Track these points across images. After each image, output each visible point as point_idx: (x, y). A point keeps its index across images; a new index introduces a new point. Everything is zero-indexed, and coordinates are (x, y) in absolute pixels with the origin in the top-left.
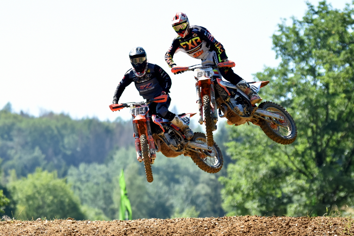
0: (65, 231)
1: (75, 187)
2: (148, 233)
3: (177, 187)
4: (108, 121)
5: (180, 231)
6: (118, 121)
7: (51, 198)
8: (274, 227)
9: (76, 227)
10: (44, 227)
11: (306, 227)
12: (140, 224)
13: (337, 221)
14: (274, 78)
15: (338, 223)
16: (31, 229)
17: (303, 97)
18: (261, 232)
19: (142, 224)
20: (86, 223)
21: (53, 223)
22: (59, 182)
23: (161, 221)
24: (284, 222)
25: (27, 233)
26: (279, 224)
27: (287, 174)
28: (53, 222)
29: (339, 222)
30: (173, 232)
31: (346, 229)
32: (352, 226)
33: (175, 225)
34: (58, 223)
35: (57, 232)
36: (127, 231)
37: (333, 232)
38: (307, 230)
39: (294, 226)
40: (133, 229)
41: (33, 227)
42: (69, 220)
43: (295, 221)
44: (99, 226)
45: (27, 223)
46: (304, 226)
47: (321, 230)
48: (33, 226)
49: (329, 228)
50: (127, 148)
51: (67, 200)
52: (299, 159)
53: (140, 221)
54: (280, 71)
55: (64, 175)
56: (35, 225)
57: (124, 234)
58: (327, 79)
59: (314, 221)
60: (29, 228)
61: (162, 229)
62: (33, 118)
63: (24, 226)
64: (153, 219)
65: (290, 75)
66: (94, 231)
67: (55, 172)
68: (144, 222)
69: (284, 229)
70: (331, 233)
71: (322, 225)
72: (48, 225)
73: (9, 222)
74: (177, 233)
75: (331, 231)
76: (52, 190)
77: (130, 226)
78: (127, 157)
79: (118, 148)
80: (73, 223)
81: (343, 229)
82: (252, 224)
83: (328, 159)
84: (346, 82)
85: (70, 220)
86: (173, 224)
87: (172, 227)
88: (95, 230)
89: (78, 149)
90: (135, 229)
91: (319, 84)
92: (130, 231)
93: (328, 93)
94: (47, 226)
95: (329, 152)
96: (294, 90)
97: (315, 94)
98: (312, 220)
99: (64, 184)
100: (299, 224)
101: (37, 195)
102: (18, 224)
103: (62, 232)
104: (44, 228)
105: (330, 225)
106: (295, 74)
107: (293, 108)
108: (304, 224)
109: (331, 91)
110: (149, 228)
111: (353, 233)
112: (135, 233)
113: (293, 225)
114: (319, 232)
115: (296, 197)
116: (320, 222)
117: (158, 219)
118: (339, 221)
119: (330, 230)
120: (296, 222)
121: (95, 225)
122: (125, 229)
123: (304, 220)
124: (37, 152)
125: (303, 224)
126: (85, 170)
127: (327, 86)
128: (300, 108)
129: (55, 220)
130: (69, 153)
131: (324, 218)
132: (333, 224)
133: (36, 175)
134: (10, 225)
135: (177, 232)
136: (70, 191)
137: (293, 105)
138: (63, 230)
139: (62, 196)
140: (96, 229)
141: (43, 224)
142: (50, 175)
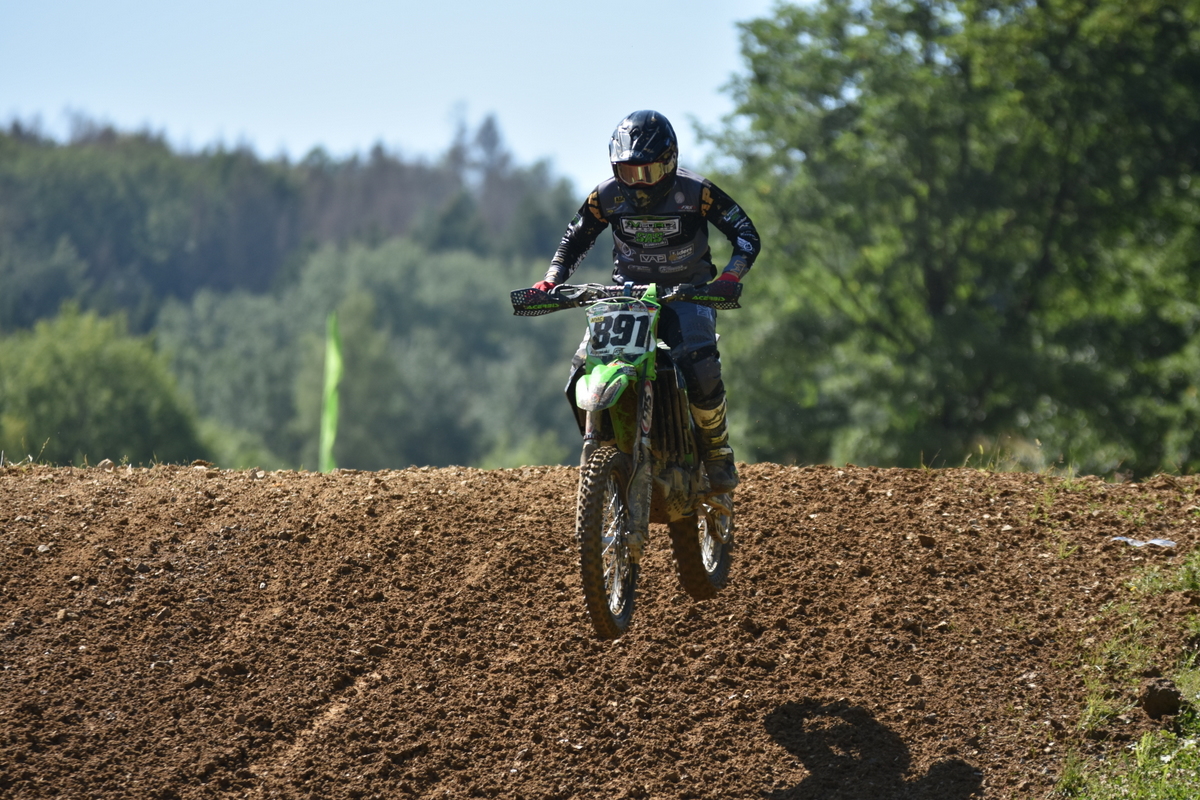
0: (188, 500)
1: (180, 365)
2: (440, 511)
3: (493, 370)
4: (284, 161)
5: (537, 508)
6: (316, 161)
7: (105, 395)
8: (823, 498)
9: (220, 487)
10: (123, 488)
11: (918, 501)
12: (415, 484)
13: (1013, 483)
14: (805, 39)
15: (1015, 490)
16: (82, 493)
17: (891, 100)
18: (783, 514)
19: (420, 482)
20: (250, 477)
21: (150, 476)
22: (131, 348)
23: (480, 474)
24: (853, 484)
25: (71, 503)
26: (836, 490)
27: (839, 336)
28: (148, 472)
29: (1017, 486)
30: (516, 510)
31: (1040, 508)
32: (1058, 498)
33: (522, 489)
34: (166, 476)
35: (163, 502)
36: (375, 503)
37: (999, 516)
38: (922, 509)
39: (882, 497)
40: (394, 497)
41: (88, 485)
42: (198, 467)
43: (885, 481)
44: (291, 488)
45: (71, 474)
46: (911, 497)
47: (964, 509)
48: (90, 483)
49: (988, 505)
50: (343, 247)
51: (155, 405)
52: (873, 289)
53: (415, 475)
54: (823, 16)
55: (145, 326)
56: (95, 481)
57: (367, 513)
58: (966, 45)
59: (942, 483)
60: (76, 488)
61: (483, 500)
62: (50, 145)
63: (62, 482)
64: (454, 468)
65: (856, 31)
66: (275, 502)
67: (122, 317)
68: (429, 478)
69: (852, 504)
70: (992, 518)
71: (967, 494)
72: (136, 481)
73: (14, 470)
74: (528, 513)
75: (995, 515)
76: (110, 373)
77: (386, 488)
78: (339, 273)
79: (313, 247)
80: (210, 476)
81: (1030, 509)
82: (754, 490)
83: (963, 292)
84: (1023, 55)
85: (203, 467)
86: (514, 484)
87: (514, 494)
88: (277, 500)
89: (191, 245)
90: (399, 497)
91: (941, 58)
92: (385, 504)
93: (970, 88)
94: (132, 484)
95: (969, 271)
96: (867, 79)
97: (930, 90)
98: (937, 479)
99: (145, 356)
100: (897, 492)
101: (62, 386)
102: (42, 477)
103: (178, 503)
104: (122, 490)
105: (992, 495)
106: (871, 29)
107: (860, 133)
108: (912, 492)
109: (979, 80)
110: (444, 495)
111: (1059, 520)
112: (400, 511)
113: (878, 495)
114: (957, 515)
115: (859, 408)
116: (961, 485)
117: (470, 469)
118: (1018, 484)
119: (990, 509)
120: (889, 484)
121: (278, 484)
122: (370, 497)
123: (913, 480)
124: (63, 254)
125: (909, 492)
126: (211, 310)
127: (964, 65)
128: (884, 132)
129: (155, 466)
130: (160, 256)
131: (973, 473)
132: (1000, 492)
133: (61, 324)
134: (16, 478)
135: (530, 510)
136: (167, 377)
137: (862, 123)
138: (180, 497)
139: (140, 392)
140: (280, 497)
141: (118, 479)
142: (104, 325)
